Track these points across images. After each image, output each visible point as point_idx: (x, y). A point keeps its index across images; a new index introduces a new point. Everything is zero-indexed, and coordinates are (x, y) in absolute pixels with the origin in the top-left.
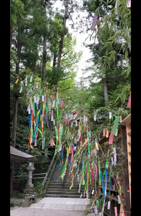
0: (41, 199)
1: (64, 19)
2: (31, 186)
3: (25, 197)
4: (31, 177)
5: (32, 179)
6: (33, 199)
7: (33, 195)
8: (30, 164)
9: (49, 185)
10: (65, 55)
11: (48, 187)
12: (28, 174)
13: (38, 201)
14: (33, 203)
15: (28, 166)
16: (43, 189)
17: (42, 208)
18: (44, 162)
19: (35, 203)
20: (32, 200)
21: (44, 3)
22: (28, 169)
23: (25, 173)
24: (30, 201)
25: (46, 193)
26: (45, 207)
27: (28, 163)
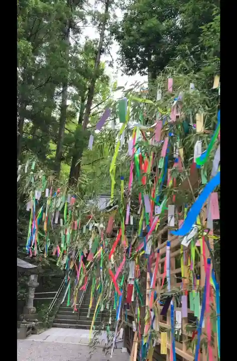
0: (45, 330)
1: (96, 54)
2: (32, 310)
3: (21, 325)
4: (32, 296)
5: (34, 300)
6: (33, 329)
7: (34, 323)
8: (32, 277)
9: (60, 309)
10: (100, 106)
11: (58, 313)
12: (27, 291)
13: (40, 332)
14: (32, 334)
15: (28, 280)
16: (49, 316)
17: (45, 341)
18: (53, 275)
19: (36, 334)
20: (31, 330)
21: (67, 30)
22: (28, 284)
23: (24, 291)
24: (28, 331)
25: (54, 322)
26: (49, 340)
27: (28, 276)
